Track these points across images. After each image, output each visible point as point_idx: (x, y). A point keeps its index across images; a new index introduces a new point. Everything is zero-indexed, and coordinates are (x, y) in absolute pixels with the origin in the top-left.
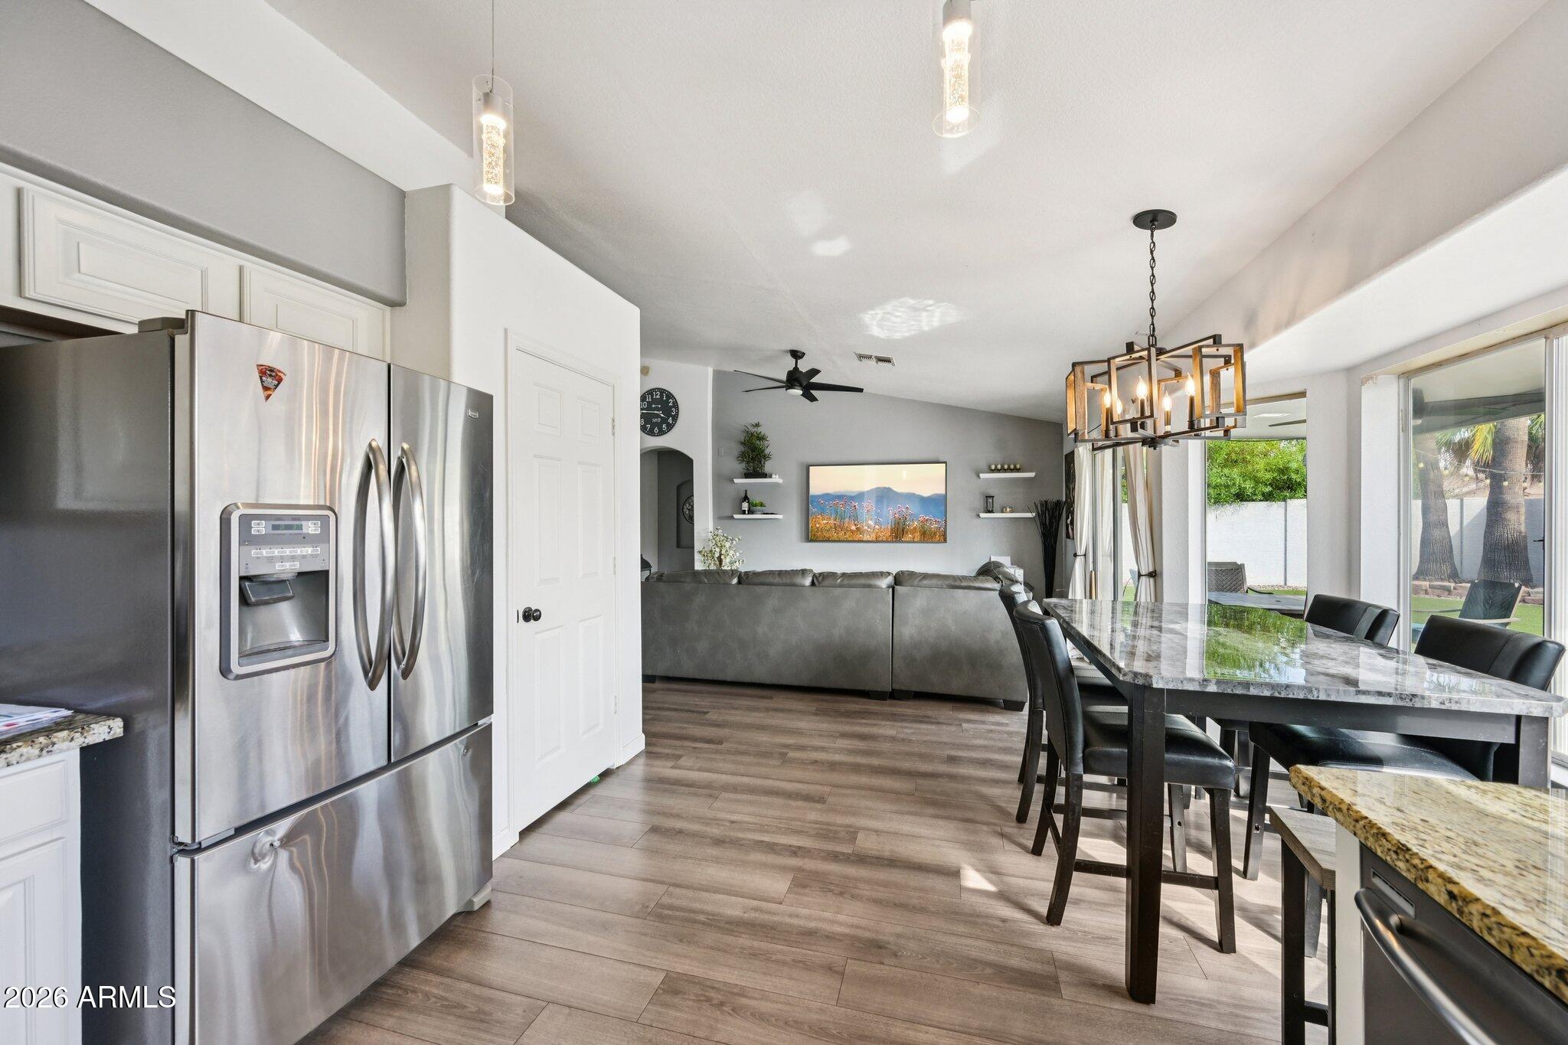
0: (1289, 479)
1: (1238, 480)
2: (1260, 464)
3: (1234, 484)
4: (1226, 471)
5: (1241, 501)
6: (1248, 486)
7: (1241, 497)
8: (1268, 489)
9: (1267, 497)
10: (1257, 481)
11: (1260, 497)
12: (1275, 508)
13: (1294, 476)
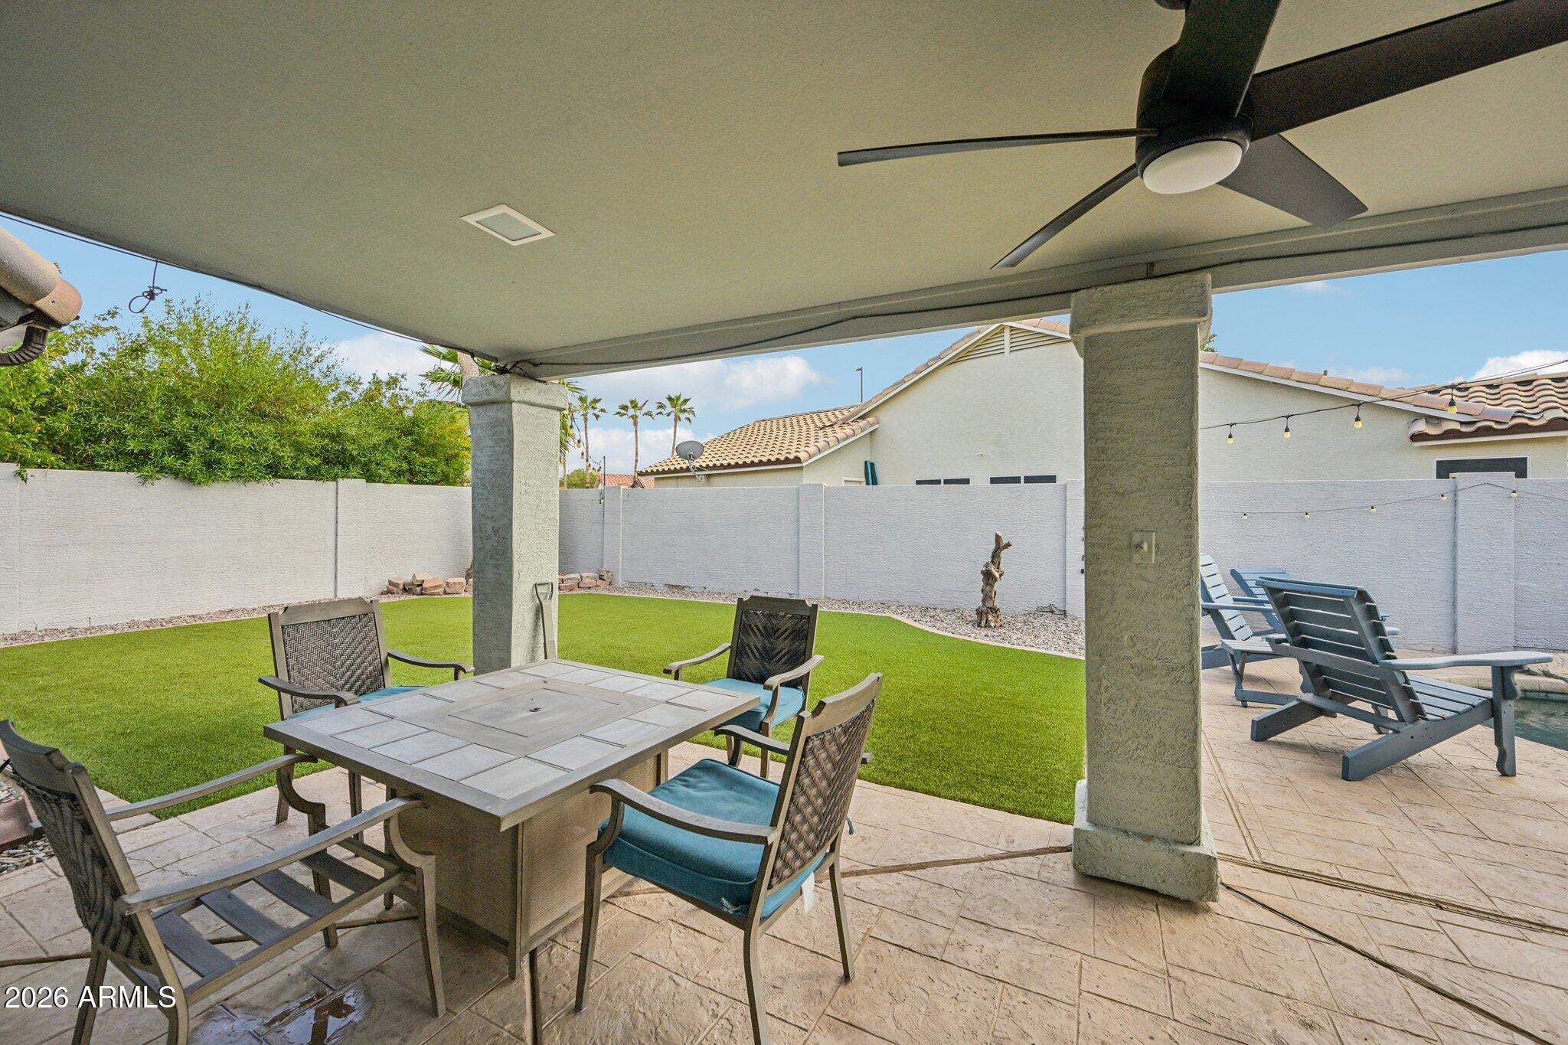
0: (343, 451)
1: (272, 444)
2: (305, 425)
3: (266, 449)
4: (253, 427)
5: (276, 476)
6: (287, 454)
7: (275, 470)
8: (316, 462)
9: (313, 474)
10: (298, 448)
11: (302, 473)
12: (321, 491)
13: (350, 447)
